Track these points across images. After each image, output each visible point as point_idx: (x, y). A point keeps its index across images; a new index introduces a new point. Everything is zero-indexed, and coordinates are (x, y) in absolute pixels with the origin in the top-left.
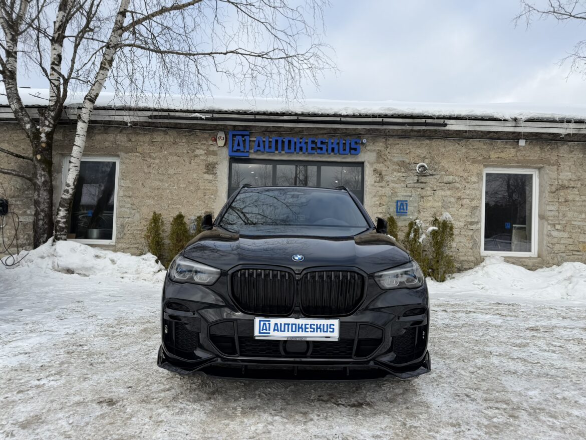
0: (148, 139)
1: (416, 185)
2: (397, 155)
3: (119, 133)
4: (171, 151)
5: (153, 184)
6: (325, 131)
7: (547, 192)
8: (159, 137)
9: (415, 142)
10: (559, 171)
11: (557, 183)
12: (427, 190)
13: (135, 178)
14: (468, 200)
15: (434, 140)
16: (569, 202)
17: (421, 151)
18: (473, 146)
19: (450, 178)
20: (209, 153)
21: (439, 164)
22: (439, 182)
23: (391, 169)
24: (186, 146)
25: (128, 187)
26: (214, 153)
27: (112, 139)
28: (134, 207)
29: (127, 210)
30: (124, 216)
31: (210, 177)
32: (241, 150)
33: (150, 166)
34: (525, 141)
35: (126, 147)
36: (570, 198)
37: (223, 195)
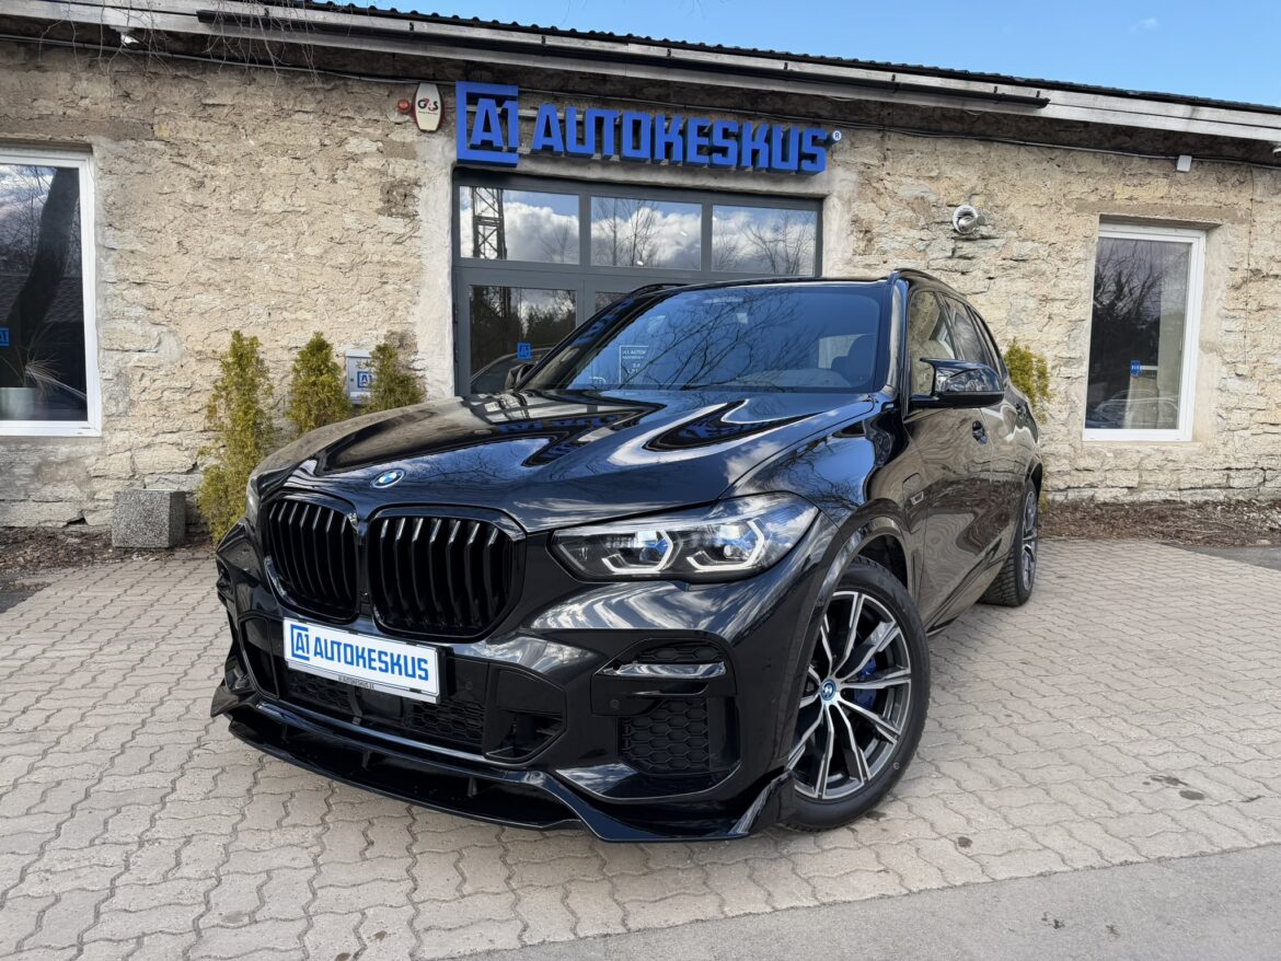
0: (188, 95)
1: (951, 263)
2: (909, 180)
3: (85, 70)
4: (268, 140)
5: (217, 245)
6: (729, 102)
7: (1223, 286)
8: (225, 91)
9: (951, 148)
10: (1253, 236)
11: (1246, 266)
12: (975, 277)
13: (153, 224)
14: (1063, 304)
15: (996, 144)
16: (1264, 312)
17: (965, 175)
18: (1079, 167)
19: (1026, 248)
20: (391, 150)
21: (1004, 207)
22: (1003, 256)
23: (892, 219)
24: (318, 123)
25: (132, 252)
26: (408, 152)
27: (62, 92)
28: (157, 316)
29: (135, 326)
30: (127, 346)
31: (398, 226)
32: (495, 144)
33: (202, 184)
34: (1190, 158)
35: (112, 119)
36: (1268, 302)
37: (440, 281)
